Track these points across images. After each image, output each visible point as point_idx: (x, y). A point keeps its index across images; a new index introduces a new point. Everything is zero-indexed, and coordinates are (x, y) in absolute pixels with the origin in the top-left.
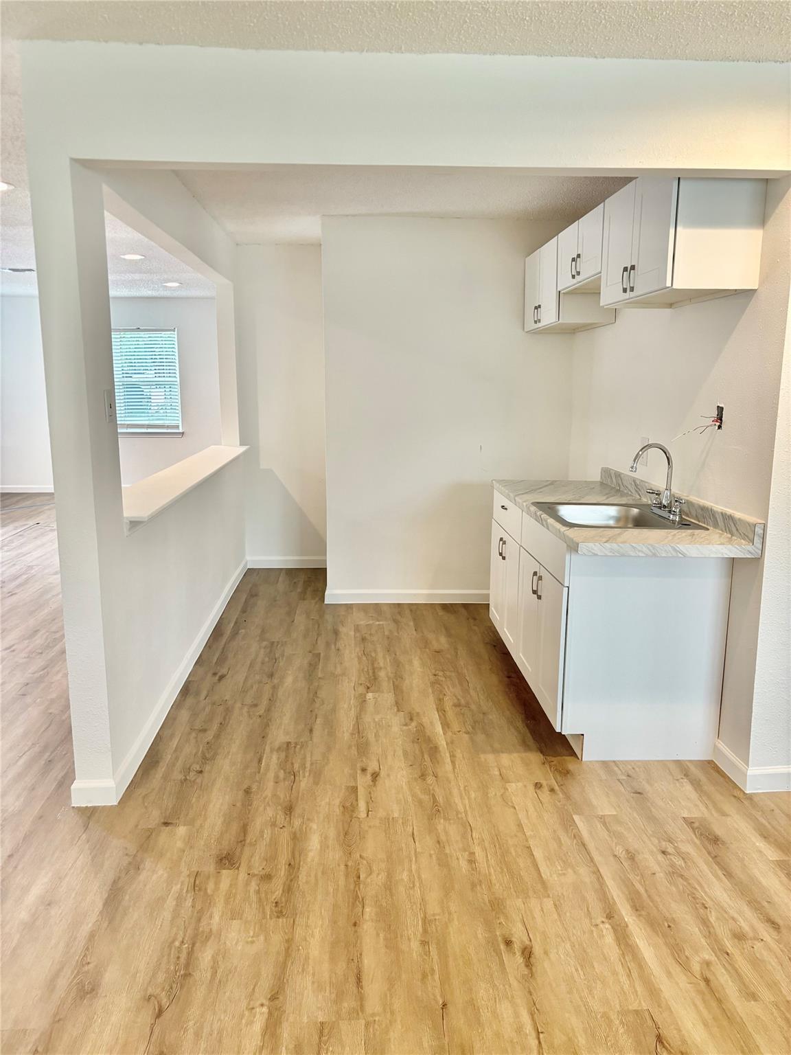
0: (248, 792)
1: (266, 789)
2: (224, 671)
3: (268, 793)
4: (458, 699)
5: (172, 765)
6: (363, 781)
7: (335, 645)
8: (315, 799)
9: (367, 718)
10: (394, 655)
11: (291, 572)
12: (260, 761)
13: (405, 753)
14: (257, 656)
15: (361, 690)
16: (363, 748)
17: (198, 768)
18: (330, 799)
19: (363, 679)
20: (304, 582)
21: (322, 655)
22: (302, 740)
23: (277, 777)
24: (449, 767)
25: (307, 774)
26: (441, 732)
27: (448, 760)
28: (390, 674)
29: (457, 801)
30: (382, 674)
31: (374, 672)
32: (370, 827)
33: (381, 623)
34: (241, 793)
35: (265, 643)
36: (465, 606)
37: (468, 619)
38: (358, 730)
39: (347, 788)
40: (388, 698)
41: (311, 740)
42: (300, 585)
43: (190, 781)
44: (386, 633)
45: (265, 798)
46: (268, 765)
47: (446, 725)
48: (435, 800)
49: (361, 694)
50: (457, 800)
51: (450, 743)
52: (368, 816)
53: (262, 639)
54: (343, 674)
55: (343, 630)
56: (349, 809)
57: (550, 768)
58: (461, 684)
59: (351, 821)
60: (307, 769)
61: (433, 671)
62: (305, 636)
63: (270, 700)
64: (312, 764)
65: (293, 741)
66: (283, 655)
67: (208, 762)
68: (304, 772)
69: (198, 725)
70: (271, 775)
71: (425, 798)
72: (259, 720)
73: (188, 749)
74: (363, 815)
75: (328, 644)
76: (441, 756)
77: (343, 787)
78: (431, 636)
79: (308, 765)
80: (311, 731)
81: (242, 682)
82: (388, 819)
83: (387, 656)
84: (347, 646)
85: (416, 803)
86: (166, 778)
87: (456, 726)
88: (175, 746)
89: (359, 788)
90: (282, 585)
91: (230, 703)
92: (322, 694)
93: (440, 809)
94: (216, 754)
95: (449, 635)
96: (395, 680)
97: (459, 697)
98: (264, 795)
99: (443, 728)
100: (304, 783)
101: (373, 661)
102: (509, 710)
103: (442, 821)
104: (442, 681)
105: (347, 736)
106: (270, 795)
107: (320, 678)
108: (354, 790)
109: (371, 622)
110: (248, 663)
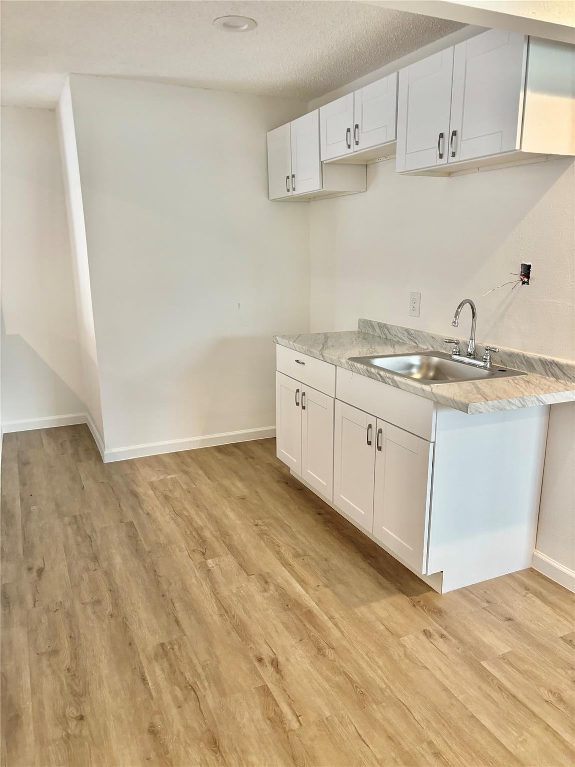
0: (153, 731)
1: (173, 720)
2: (38, 563)
3: (178, 726)
4: (294, 548)
5: (39, 718)
6: (268, 674)
7: (142, 509)
8: (234, 718)
9: (224, 592)
10: (206, 511)
11: (50, 432)
12: (144, 680)
13: (287, 627)
14: (66, 537)
15: (198, 557)
16: (241, 629)
17: (76, 714)
18: (249, 713)
19: (192, 544)
20: (71, 442)
21: (135, 523)
22: (175, 637)
23: (175, 698)
24: (336, 633)
25: (206, 684)
26: (304, 592)
27: (330, 624)
28: (214, 533)
29: (372, 676)
30: (207, 534)
31: (198, 534)
32: (312, 740)
33: (172, 476)
34: (146, 736)
35: (67, 520)
36: (236, 445)
37: (247, 459)
38: (225, 610)
39: (257, 689)
40: (228, 561)
41: (185, 635)
42: (68, 444)
43: (75, 736)
44: (184, 487)
45: (178, 736)
46: (157, 685)
47: (302, 582)
48: (352, 681)
49: (201, 563)
50: (371, 674)
51: (319, 602)
52: (301, 724)
53: (61, 515)
54: (170, 542)
55: (140, 490)
56: (276, 721)
57: (423, 609)
58: (286, 531)
59: (288, 737)
60: (203, 677)
61: (252, 521)
62: (106, 503)
63: (110, 590)
64: (203, 668)
65: (165, 640)
66: (93, 530)
67: (82, 699)
68: (201, 683)
69: (44, 646)
70: (167, 698)
71: (339, 679)
72: (112, 621)
73: (48, 685)
74: (295, 725)
75: (133, 509)
76: (320, 620)
77: (253, 690)
78: (226, 483)
79: (200, 670)
80: (178, 622)
81: (67, 574)
82: (323, 721)
83: (200, 513)
84: (155, 508)
85: (336, 690)
86: (41, 740)
87: (312, 581)
88: (29, 686)
89: (270, 686)
90: (49, 449)
91: (67, 605)
92: (162, 571)
93: (362, 690)
94: (87, 684)
95: (241, 479)
96: (224, 539)
97: (293, 546)
98: (175, 732)
99: (302, 586)
100: (211, 699)
101: (190, 521)
102: (344, 551)
103: (375, 706)
104: (266, 530)
105: (216, 618)
106: (182, 729)
107: (149, 552)
108: (265, 691)
109: (162, 477)
110: (61, 547)
